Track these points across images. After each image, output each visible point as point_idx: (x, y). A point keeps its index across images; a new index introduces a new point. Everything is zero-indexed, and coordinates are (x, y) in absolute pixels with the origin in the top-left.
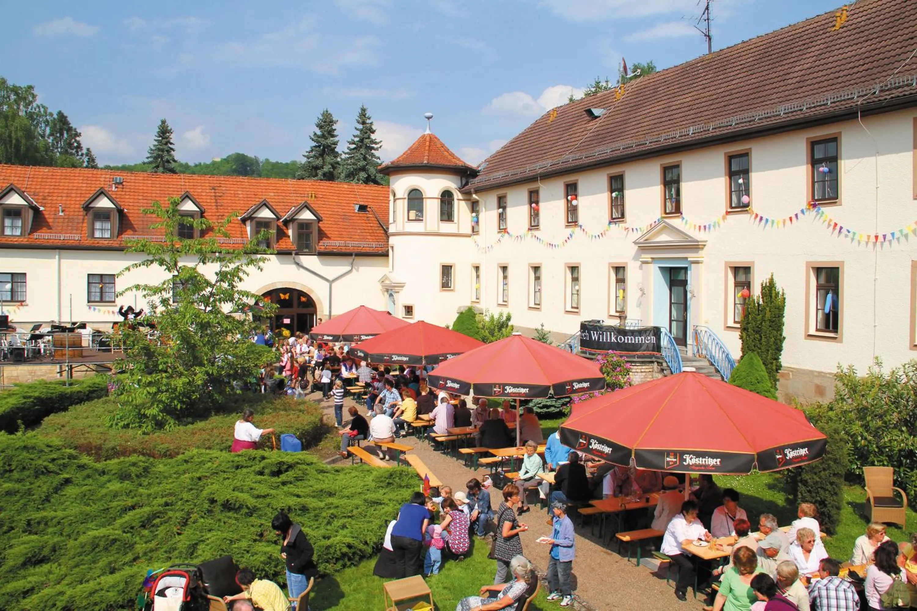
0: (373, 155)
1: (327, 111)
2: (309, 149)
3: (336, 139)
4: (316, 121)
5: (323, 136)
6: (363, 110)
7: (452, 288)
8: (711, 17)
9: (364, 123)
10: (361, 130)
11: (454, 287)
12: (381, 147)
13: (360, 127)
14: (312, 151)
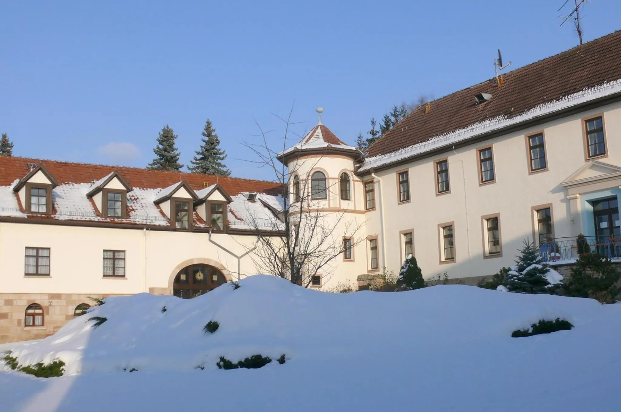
0: (219, 165)
1: (168, 127)
2: (152, 162)
3: (176, 152)
4: (158, 136)
5: (165, 150)
6: (209, 123)
7: (352, 259)
8: (581, 16)
9: (209, 135)
10: (207, 143)
11: (354, 259)
12: (226, 156)
13: (207, 139)
14: (154, 164)
